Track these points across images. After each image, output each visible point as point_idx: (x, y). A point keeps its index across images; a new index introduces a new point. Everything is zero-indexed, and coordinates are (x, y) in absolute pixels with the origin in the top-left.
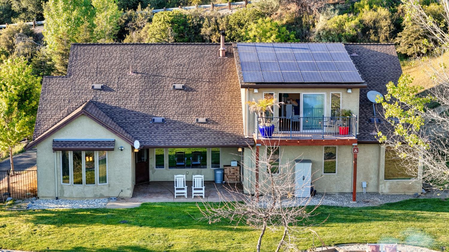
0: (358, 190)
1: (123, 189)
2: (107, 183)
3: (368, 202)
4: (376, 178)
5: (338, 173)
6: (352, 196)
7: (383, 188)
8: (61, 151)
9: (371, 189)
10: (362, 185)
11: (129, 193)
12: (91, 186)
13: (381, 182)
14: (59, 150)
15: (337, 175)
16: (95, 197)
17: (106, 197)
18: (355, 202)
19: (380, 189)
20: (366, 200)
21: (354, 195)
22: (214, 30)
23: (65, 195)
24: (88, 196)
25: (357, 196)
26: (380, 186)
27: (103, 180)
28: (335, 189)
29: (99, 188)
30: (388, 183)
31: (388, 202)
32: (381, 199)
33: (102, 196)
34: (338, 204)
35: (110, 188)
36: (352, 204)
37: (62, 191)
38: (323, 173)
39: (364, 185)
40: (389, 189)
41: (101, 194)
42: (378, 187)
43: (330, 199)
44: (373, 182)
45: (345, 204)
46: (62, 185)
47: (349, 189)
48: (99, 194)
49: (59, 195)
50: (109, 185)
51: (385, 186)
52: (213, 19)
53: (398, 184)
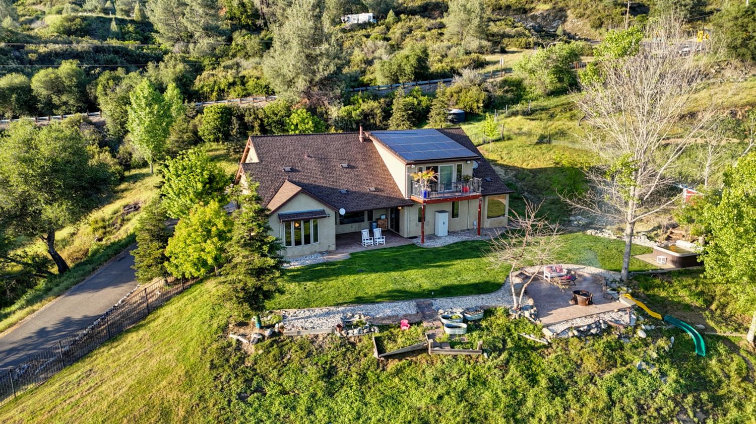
1: (330, 245)
5: (460, 217)
10: (474, 224)
11: (333, 247)
12: (308, 246)
13: (485, 221)
14: (284, 221)
16: (311, 254)
18: (480, 236)
19: (485, 225)
20: (483, 234)
22: (254, 118)
24: (306, 253)
27: (316, 241)
28: (458, 228)
29: (313, 246)
30: (489, 220)
34: (472, 238)
37: (286, 252)
38: (451, 219)
40: (490, 225)
41: (316, 250)
43: (462, 235)
45: (476, 238)
47: (466, 227)
48: (313, 251)
50: (320, 243)
51: (487, 223)
52: (252, 110)
53: (495, 221)
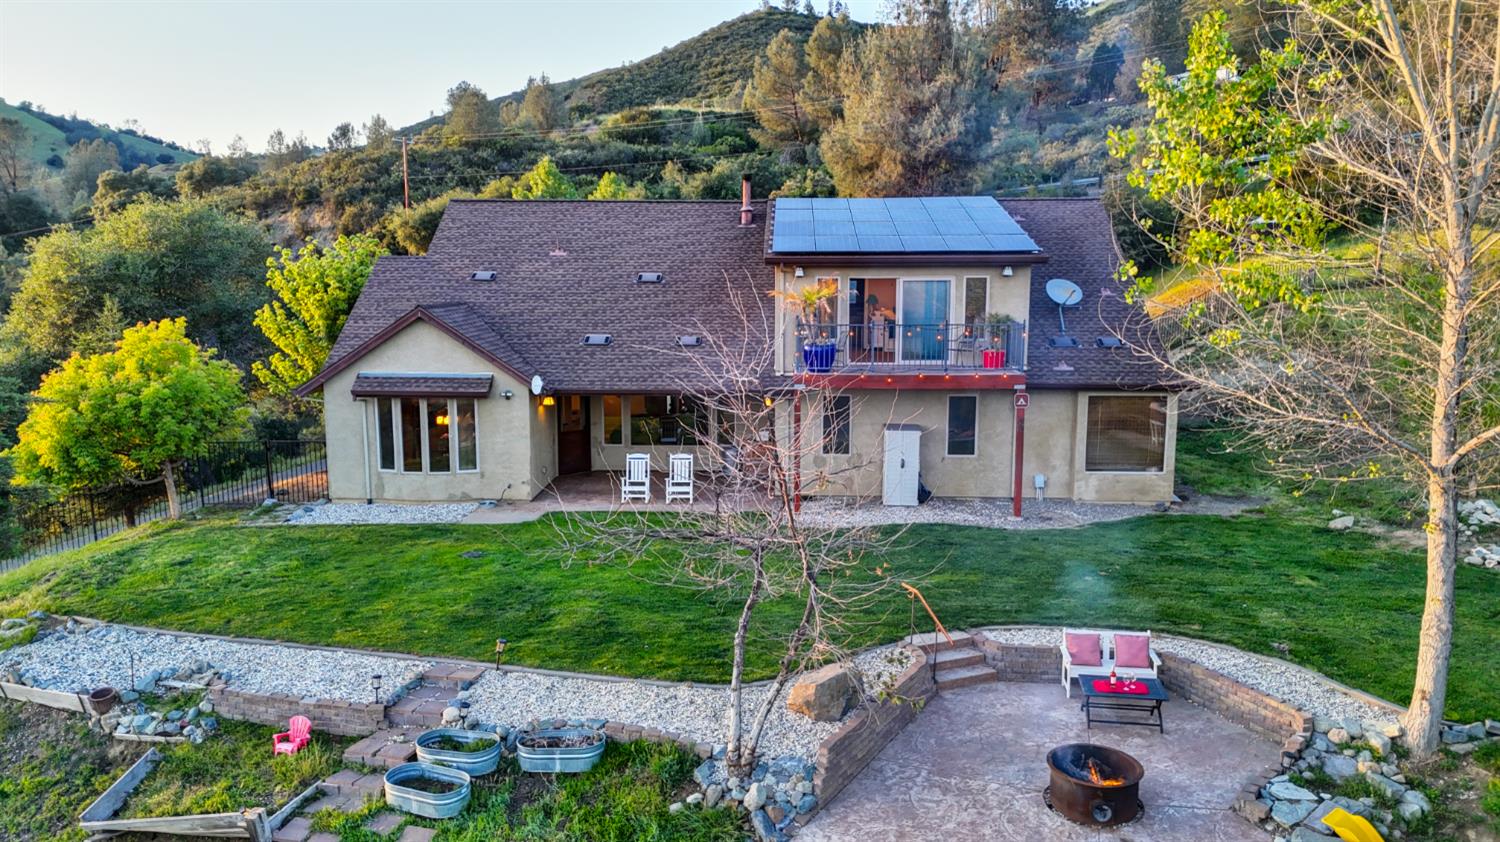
0: (1026, 493)
1: (512, 482)
2: (478, 470)
3: (1050, 519)
4: (1067, 468)
5: (979, 455)
6: (1012, 505)
7: (1083, 489)
8: (376, 400)
9: (1054, 492)
10: (1034, 483)
11: (524, 492)
12: (441, 476)
13: (1077, 476)
14: (372, 395)
15: (977, 460)
16: (451, 500)
17: (476, 500)
18: (1019, 519)
19: (1076, 491)
20: (1045, 515)
21: (1017, 503)
23: (387, 495)
24: (434, 497)
25: (1024, 506)
26: (1076, 485)
27: (467, 464)
28: (973, 490)
29: (457, 477)
30: (1095, 477)
31: (1096, 520)
32: (1079, 514)
33: (465, 498)
34: (981, 521)
35: (485, 480)
36: (1012, 523)
37: (381, 487)
38: (946, 455)
39: (1040, 481)
40: (1097, 492)
41: (464, 493)
42: (1070, 486)
43: (962, 511)
44: (1059, 474)
45: (997, 523)
46: (379, 474)
47: (1004, 489)
48: (458, 494)
49: (374, 496)
50: (482, 475)
51: (1087, 486)
53: (1118, 482)
